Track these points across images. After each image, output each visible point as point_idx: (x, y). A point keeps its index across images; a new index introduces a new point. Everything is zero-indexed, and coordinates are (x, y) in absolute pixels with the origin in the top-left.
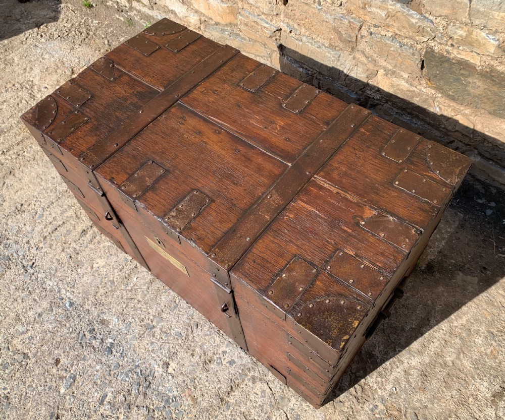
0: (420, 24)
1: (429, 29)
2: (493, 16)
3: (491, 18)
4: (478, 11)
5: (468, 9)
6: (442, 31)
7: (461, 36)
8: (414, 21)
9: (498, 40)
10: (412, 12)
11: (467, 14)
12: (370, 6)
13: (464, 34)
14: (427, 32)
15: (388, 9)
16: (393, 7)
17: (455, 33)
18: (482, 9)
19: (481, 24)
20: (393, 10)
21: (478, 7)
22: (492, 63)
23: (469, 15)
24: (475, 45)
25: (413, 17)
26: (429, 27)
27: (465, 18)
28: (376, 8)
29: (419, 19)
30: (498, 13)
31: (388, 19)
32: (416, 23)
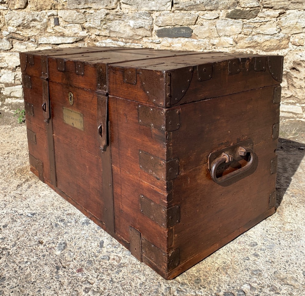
0: (198, 43)
1: (202, 44)
2: (227, 29)
3: (226, 31)
4: (220, 29)
5: (216, 30)
6: (208, 43)
7: (217, 42)
8: (195, 43)
9: (232, 38)
10: (193, 40)
11: (216, 33)
12: (173, 44)
13: (218, 41)
14: (202, 46)
15: (182, 42)
16: (184, 41)
17: (214, 42)
18: (221, 28)
19: (223, 35)
20: (184, 42)
21: (220, 28)
22: (233, 49)
23: (217, 32)
24: (224, 44)
25: (194, 42)
26: (202, 43)
27: (216, 34)
28: (176, 44)
29: (197, 41)
30: (228, 28)
31: (183, 47)
32: (196, 43)
